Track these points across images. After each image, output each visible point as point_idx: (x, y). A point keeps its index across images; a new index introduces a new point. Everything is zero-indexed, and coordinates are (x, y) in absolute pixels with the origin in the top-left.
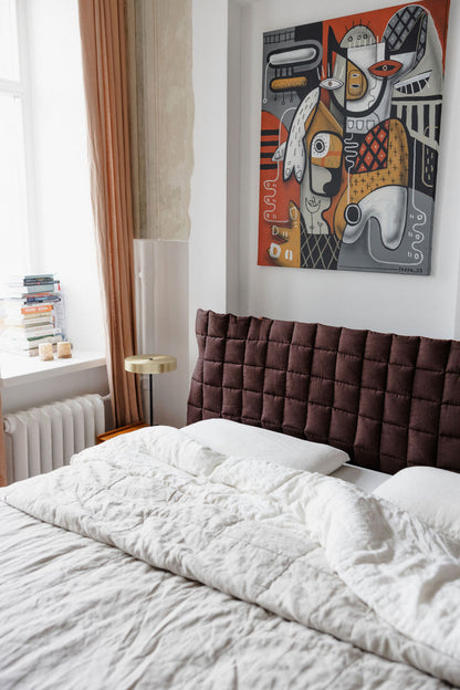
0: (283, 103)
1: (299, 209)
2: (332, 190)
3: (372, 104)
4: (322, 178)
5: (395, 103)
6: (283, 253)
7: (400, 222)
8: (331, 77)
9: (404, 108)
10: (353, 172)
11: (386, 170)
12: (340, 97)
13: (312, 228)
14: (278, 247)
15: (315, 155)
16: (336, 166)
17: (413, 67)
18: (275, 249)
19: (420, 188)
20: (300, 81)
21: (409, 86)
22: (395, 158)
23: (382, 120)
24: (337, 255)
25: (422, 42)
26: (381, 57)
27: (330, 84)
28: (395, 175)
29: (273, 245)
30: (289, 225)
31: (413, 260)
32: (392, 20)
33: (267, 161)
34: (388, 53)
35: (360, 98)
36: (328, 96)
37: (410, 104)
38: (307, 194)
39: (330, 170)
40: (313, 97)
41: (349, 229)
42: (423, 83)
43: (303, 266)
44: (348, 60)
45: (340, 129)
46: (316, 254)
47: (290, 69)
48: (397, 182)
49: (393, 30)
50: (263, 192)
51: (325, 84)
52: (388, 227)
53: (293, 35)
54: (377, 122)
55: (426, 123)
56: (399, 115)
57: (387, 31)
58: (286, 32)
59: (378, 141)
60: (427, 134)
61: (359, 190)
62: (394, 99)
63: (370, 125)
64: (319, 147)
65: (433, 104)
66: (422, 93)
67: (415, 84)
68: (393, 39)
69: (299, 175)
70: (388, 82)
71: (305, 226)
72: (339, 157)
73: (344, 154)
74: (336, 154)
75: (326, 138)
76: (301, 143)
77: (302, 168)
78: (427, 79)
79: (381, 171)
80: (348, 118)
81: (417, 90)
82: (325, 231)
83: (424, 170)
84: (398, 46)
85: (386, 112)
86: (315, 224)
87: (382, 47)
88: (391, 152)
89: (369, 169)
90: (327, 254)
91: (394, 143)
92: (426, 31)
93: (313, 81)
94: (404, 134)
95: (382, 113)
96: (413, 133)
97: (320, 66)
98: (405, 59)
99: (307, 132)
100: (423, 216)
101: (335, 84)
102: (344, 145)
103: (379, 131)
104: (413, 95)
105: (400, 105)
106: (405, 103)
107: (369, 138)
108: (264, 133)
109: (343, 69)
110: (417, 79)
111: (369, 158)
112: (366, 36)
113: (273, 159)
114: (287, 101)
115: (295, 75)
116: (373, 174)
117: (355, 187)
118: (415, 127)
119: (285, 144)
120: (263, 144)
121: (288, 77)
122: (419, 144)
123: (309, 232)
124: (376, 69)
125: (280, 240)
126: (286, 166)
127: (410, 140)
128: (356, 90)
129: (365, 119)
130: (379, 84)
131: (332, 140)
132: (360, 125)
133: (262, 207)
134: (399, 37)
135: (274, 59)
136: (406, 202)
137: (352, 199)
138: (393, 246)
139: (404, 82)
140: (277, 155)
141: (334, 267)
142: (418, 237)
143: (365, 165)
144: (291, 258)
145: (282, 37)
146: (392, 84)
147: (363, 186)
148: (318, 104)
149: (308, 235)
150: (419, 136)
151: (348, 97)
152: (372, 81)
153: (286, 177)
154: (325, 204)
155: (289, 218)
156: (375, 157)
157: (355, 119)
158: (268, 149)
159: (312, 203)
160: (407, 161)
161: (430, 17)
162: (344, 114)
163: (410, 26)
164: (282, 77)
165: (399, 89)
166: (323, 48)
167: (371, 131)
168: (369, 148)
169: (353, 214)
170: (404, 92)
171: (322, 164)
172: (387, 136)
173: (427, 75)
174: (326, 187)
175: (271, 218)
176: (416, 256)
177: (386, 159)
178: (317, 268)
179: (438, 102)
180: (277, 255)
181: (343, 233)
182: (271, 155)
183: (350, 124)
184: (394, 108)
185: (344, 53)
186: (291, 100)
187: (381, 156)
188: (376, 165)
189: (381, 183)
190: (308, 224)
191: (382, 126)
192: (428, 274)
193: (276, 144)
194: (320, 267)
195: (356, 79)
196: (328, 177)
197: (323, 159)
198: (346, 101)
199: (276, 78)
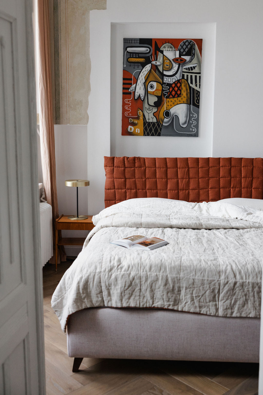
0: (134, 68)
1: (142, 111)
2: (158, 104)
3: (174, 73)
4: (153, 100)
5: (183, 73)
6: (135, 130)
7: (187, 117)
8: (156, 60)
9: (187, 76)
10: (167, 98)
11: (181, 98)
12: (161, 69)
13: (149, 119)
14: (132, 128)
15: (150, 90)
16: (160, 95)
17: (191, 61)
18: (131, 128)
19: (194, 105)
20: (142, 60)
21: (189, 68)
22: (184, 93)
23: (178, 79)
24: (161, 130)
25: (194, 53)
26: (178, 56)
27: (156, 63)
28: (185, 100)
29: (130, 127)
30: (138, 118)
31: (193, 132)
32: (182, 43)
33: (126, 91)
34: (180, 55)
35: (170, 70)
36: (155, 68)
37: (189, 75)
38: (146, 105)
39: (157, 96)
40: (148, 67)
41: (166, 120)
42: (194, 68)
43: (144, 135)
44: (164, 55)
45: (161, 81)
46: (151, 130)
47: (138, 55)
48: (185, 102)
49: (182, 47)
50: (124, 104)
51: (154, 63)
52: (182, 119)
53: (138, 41)
54: (176, 80)
55: (196, 82)
56: (185, 78)
57: (179, 47)
58: (135, 40)
59: (177, 87)
60: (196, 86)
61: (169, 104)
62: (183, 72)
63: (174, 81)
64: (152, 87)
65: (198, 75)
66: (194, 71)
67: (191, 68)
68: (182, 50)
69: (142, 98)
70: (181, 65)
71: (145, 119)
72: (161, 92)
73: (163, 90)
74: (159, 90)
75: (155, 84)
76: (143, 85)
77: (144, 95)
78: (196, 66)
79: (178, 98)
80: (164, 77)
81: (192, 70)
82: (155, 120)
83: (196, 99)
84: (184, 53)
85: (180, 76)
86: (150, 118)
87: (178, 53)
88: (182, 91)
89: (174, 97)
90: (156, 130)
91: (184, 88)
92: (195, 50)
93: (148, 61)
94: (188, 85)
95: (178, 77)
96: (191, 85)
97: (151, 55)
98: (187, 58)
99: (146, 81)
100: (195, 115)
101: (158, 63)
102: (163, 87)
103: (177, 83)
104: (191, 71)
105: (186, 74)
106: (188, 74)
107: (173, 85)
108: (124, 79)
109: (162, 58)
110: (192, 66)
111: (173, 93)
112: (171, 47)
113: (129, 90)
114: (136, 67)
115: (139, 57)
116: (176, 99)
117: (168, 104)
118: (192, 83)
119: (135, 85)
120: (124, 84)
121: (136, 58)
122: (193, 89)
123: (148, 121)
124: (176, 60)
125: (133, 124)
126: (136, 94)
127: (190, 87)
128: (167, 67)
129: (172, 78)
130: (177, 66)
131: (157, 84)
132: (169, 80)
133: (124, 110)
134: (184, 50)
135: (129, 49)
136: (189, 110)
137: (166, 108)
138: (185, 126)
139: (187, 66)
140: (131, 89)
141: (159, 135)
142: (194, 123)
143: (172, 95)
144: (139, 132)
145: (133, 42)
146: (182, 66)
147: (172, 103)
148: (150, 70)
149: (147, 122)
150: (193, 86)
151: (164, 69)
152: (174, 64)
153: (136, 98)
154: (155, 110)
155: (138, 115)
156: (176, 93)
157: (167, 78)
158: (127, 86)
159: (149, 109)
160: (189, 95)
161: (196, 45)
162: (162, 75)
163: (189, 47)
164: (133, 57)
165: (185, 69)
166: (153, 49)
167: (174, 83)
168: (173, 89)
169: (167, 114)
170: (187, 69)
171: (153, 94)
172: (181, 85)
173: (196, 65)
174: (155, 103)
175: (128, 115)
176: (194, 130)
177: (180, 94)
178: (151, 135)
179: (199, 75)
180: (132, 131)
181: (163, 122)
182: (129, 89)
183: (165, 79)
184: (183, 75)
185: (162, 52)
186: (138, 67)
187: (179, 92)
188: (176, 96)
189: (179, 102)
190: (147, 118)
191: (178, 81)
192: (198, 137)
193: (131, 84)
194: (153, 135)
195: (167, 62)
196: (156, 99)
197: (154, 92)
198: (163, 70)
199: (130, 57)
